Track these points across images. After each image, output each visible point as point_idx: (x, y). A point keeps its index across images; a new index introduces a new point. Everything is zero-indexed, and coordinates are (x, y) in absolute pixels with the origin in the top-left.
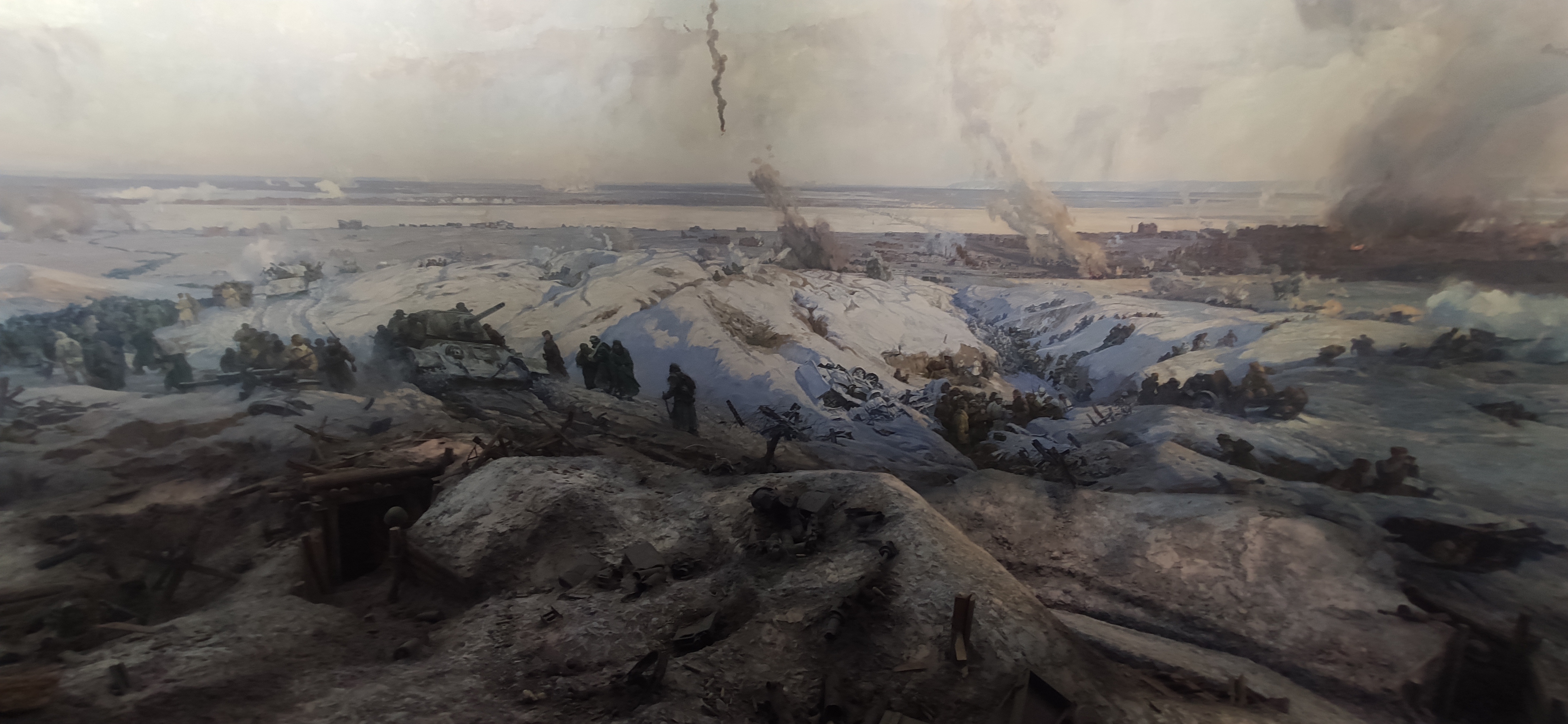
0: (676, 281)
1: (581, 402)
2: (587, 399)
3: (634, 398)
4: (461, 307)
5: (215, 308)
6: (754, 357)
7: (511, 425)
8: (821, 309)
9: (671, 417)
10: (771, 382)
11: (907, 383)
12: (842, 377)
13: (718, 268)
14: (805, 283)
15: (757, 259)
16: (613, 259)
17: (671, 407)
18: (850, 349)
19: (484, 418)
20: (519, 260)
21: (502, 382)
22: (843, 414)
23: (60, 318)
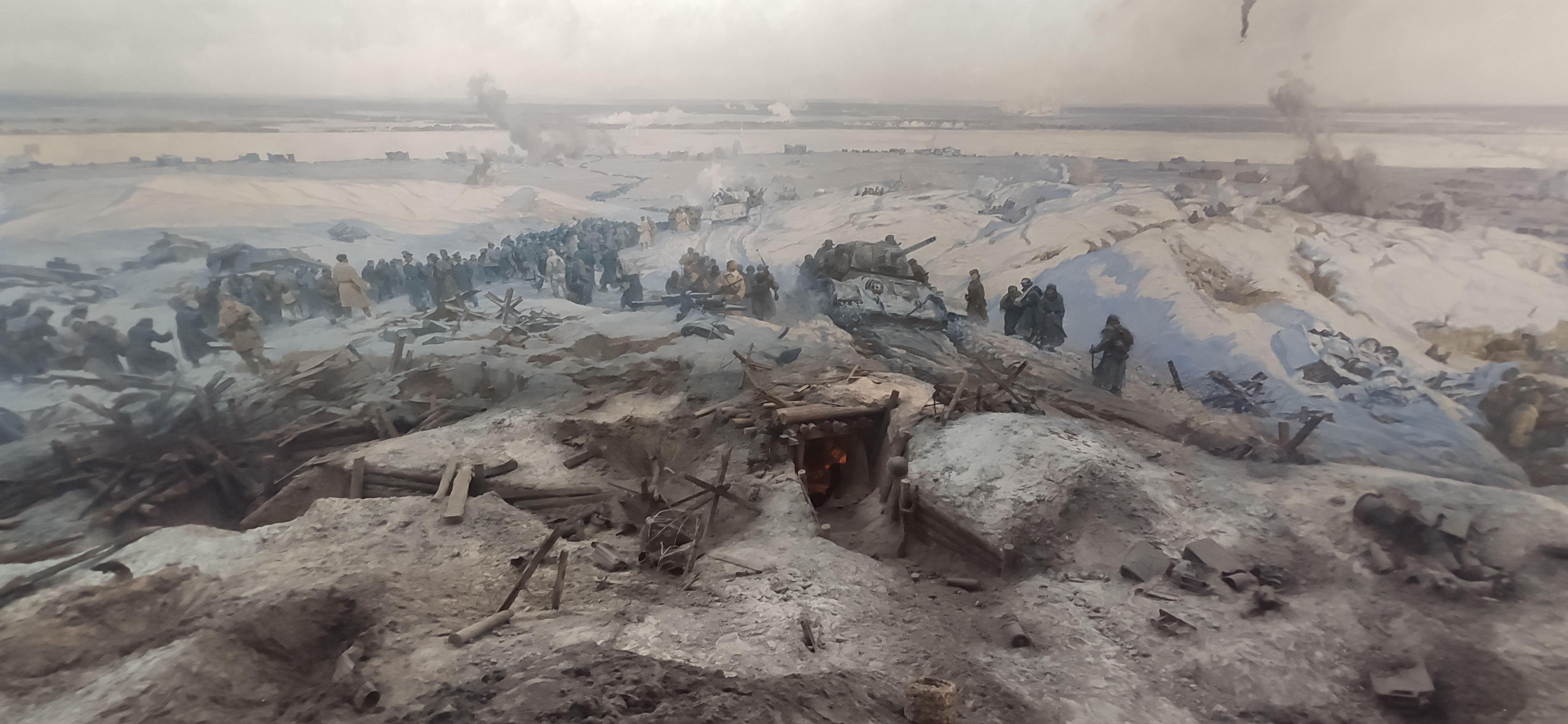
0: (1138, 222)
1: (995, 348)
2: (1003, 345)
3: (1056, 348)
4: (890, 239)
5: (668, 231)
6: (1219, 315)
7: (914, 365)
8: (1334, 263)
9: (1093, 373)
10: (1235, 345)
11: (1445, 363)
12: (1343, 348)
13: (1197, 208)
14: (1319, 229)
15: (1255, 199)
16: (1067, 193)
17: (1097, 363)
18: (1364, 314)
19: (889, 356)
20: (961, 192)
21: (917, 320)
22: (1328, 391)
23: (552, 237)
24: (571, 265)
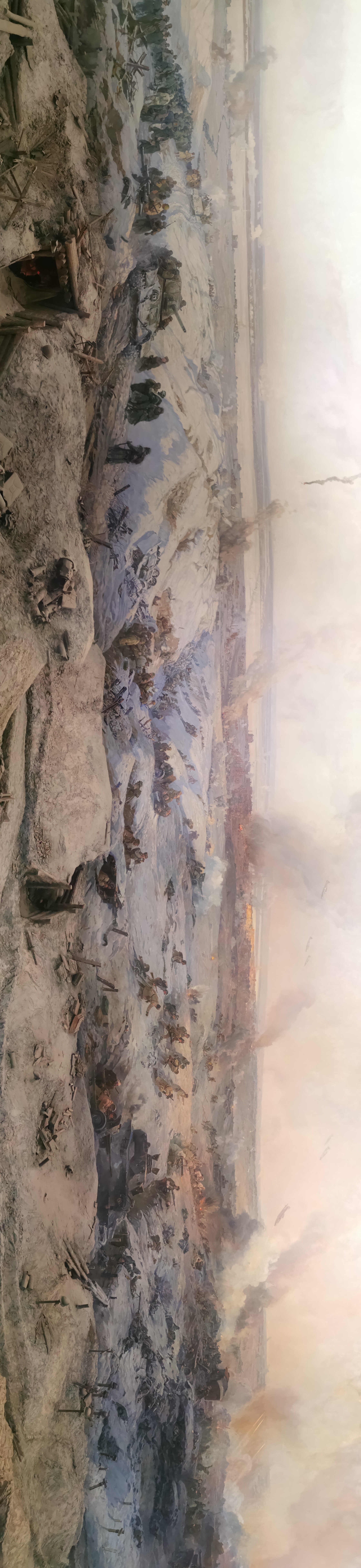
0: (205, 454)
1: (123, 379)
2: (125, 384)
4: (184, 303)
5: (185, 169)
6: (159, 503)
7: (108, 326)
8: (194, 547)
10: (145, 515)
11: (153, 605)
12: (153, 562)
13: (215, 481)
14: (211, 537)
15: (223, 506)
16: (217, 411)
18: (172, 566)
19: (112, 309)
20: (214, 346)
21: (135, 324)
22: (129, 563)
23: (181, 97)
24: (164, 109)
